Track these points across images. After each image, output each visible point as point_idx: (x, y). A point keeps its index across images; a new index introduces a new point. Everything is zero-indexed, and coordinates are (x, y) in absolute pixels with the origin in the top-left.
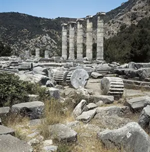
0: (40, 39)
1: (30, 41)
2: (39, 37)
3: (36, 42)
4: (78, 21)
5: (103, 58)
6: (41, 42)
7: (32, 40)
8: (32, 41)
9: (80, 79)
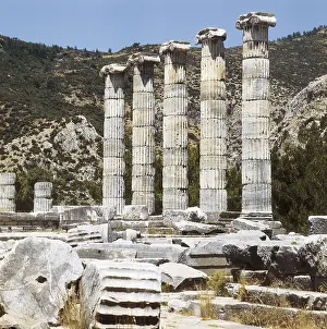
0: (51, 141)
1: (8, 147)
2: (48, 131)
3: (35, 150)
4: (167, 52)
5: (269, 210)
6: (54, 153)
7: (15, 141)
8: (14, 148)
9: (42, 280)
